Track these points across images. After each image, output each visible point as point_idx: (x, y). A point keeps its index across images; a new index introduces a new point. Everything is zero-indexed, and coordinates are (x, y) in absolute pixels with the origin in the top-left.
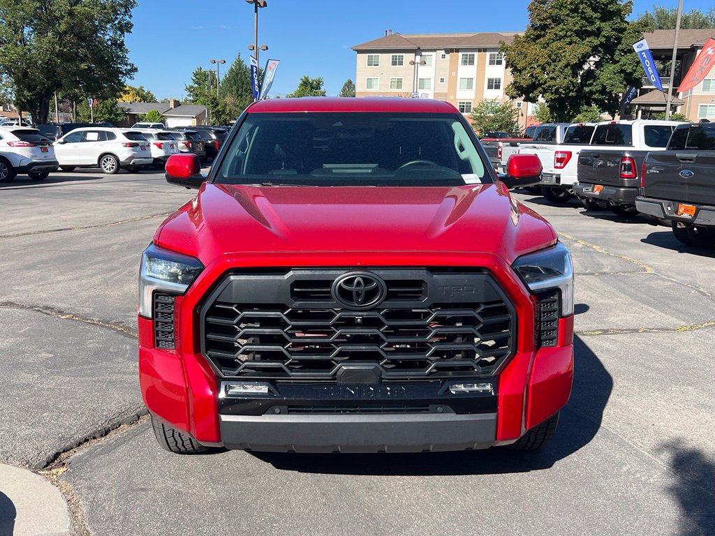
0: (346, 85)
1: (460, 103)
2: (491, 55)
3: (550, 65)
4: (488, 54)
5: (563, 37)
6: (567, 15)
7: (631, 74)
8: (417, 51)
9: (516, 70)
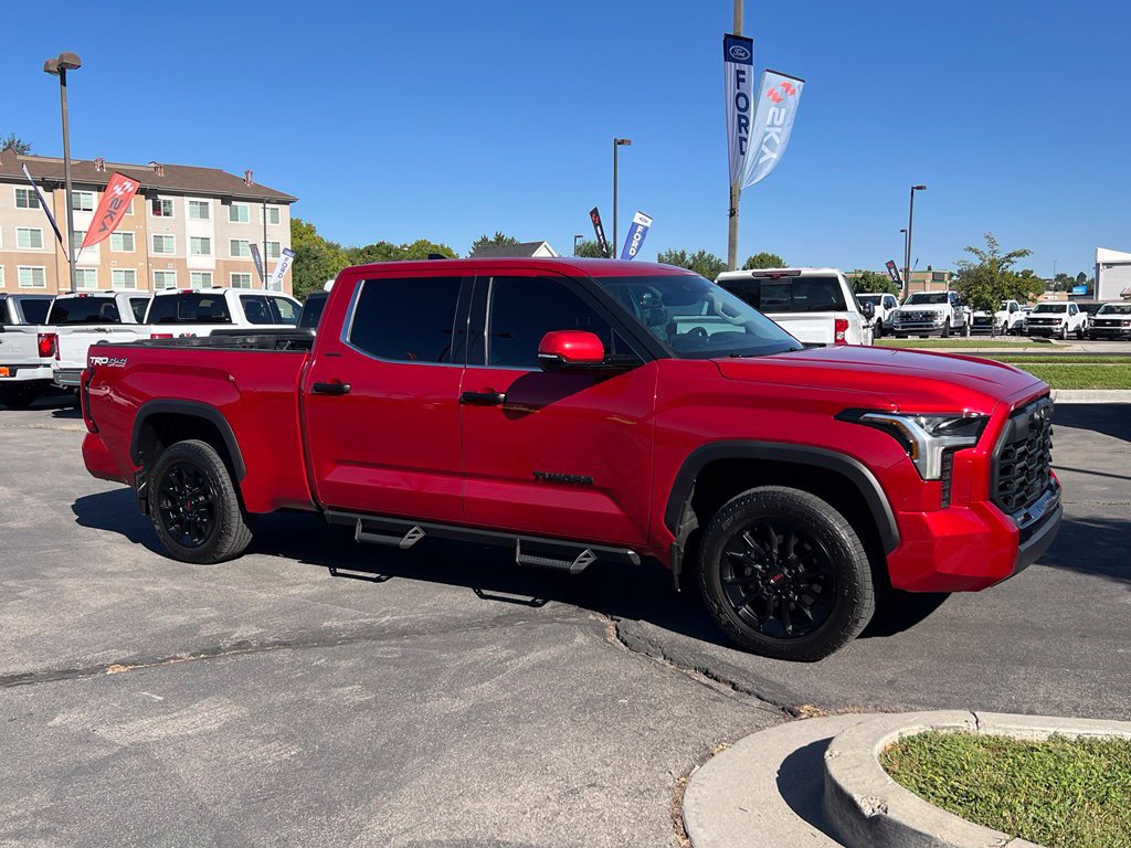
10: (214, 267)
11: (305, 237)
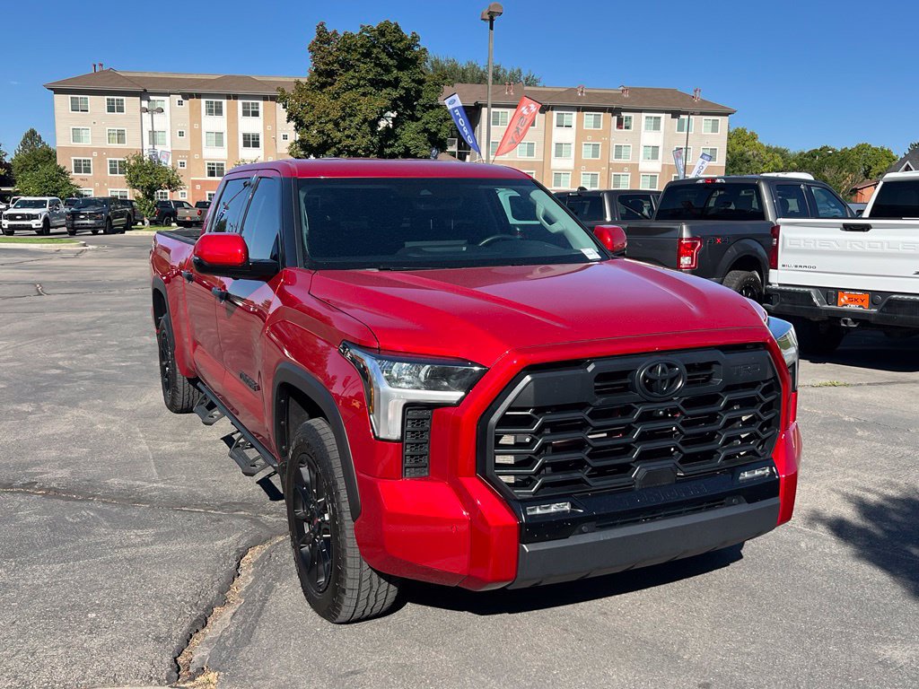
0: (27, 136)
1: (209, 164)
2: (244, 104)
3: (344, 120)
4: (240, 102)
5: (354, 86)
6: (358, 60)
7: (435, 134)
8: (143, 95)
9: (300, 125)
10: (659, 170)
11: (747, 143)
